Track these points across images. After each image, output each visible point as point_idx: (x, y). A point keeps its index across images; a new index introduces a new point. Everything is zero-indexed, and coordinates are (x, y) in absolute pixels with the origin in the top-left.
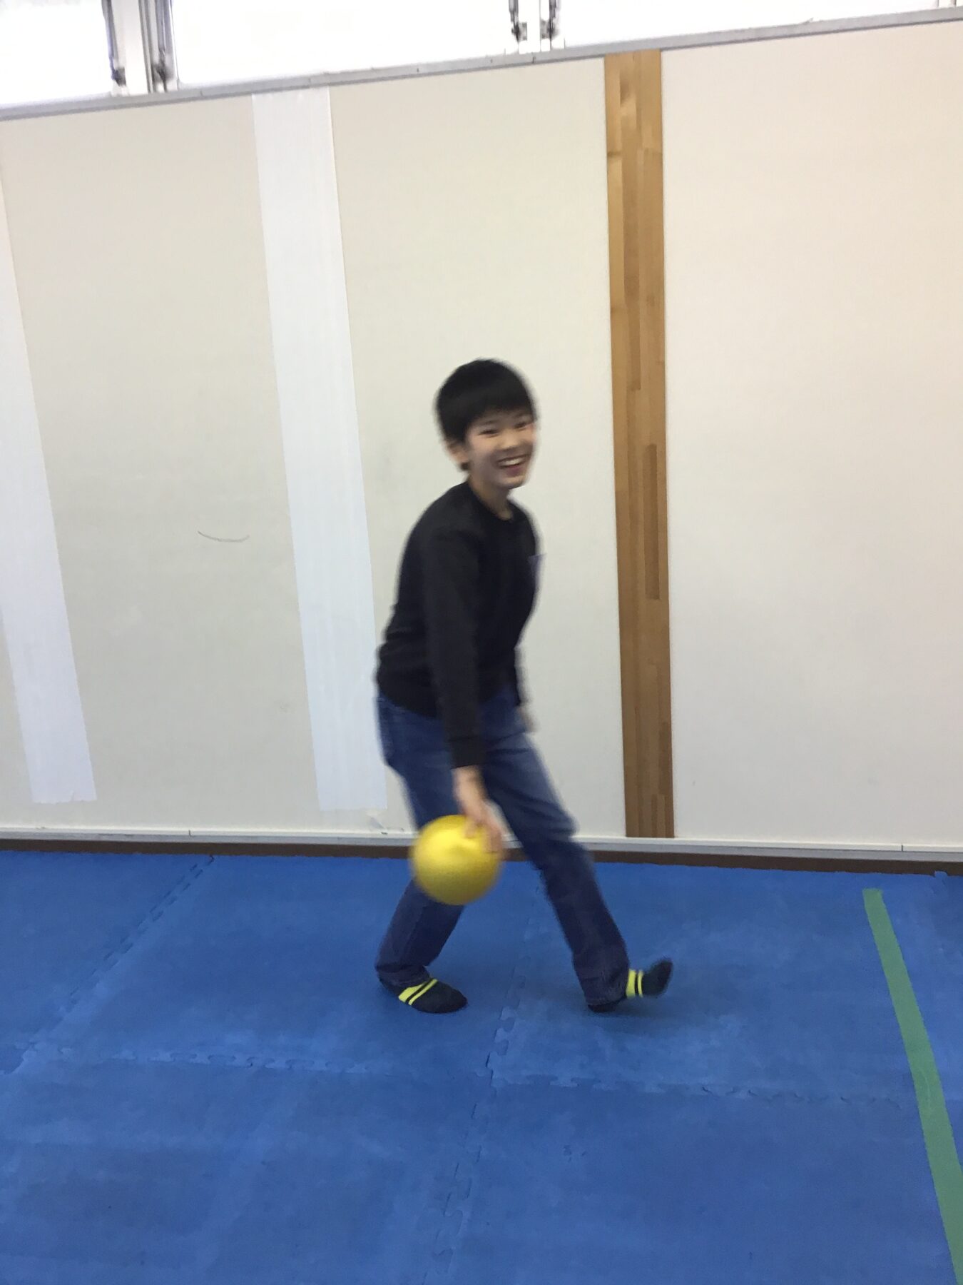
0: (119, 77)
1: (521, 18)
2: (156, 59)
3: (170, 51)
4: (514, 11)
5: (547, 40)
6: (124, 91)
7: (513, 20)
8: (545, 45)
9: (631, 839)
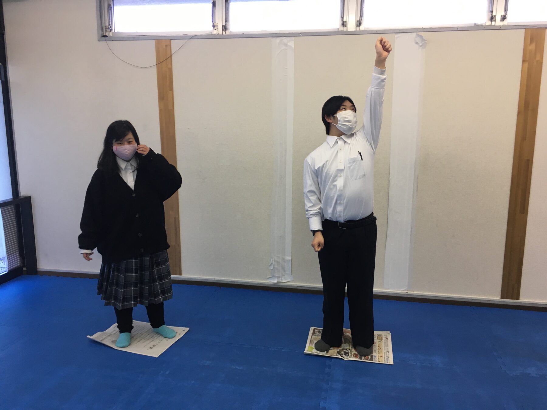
0: (344, 24)
1: (494, 14)
2: (358, 19)
3: (363, 18)
4: (492, 12)
6: (345, 29)
7: (491, 15)
8: (501, 23)
9: (502, 299)
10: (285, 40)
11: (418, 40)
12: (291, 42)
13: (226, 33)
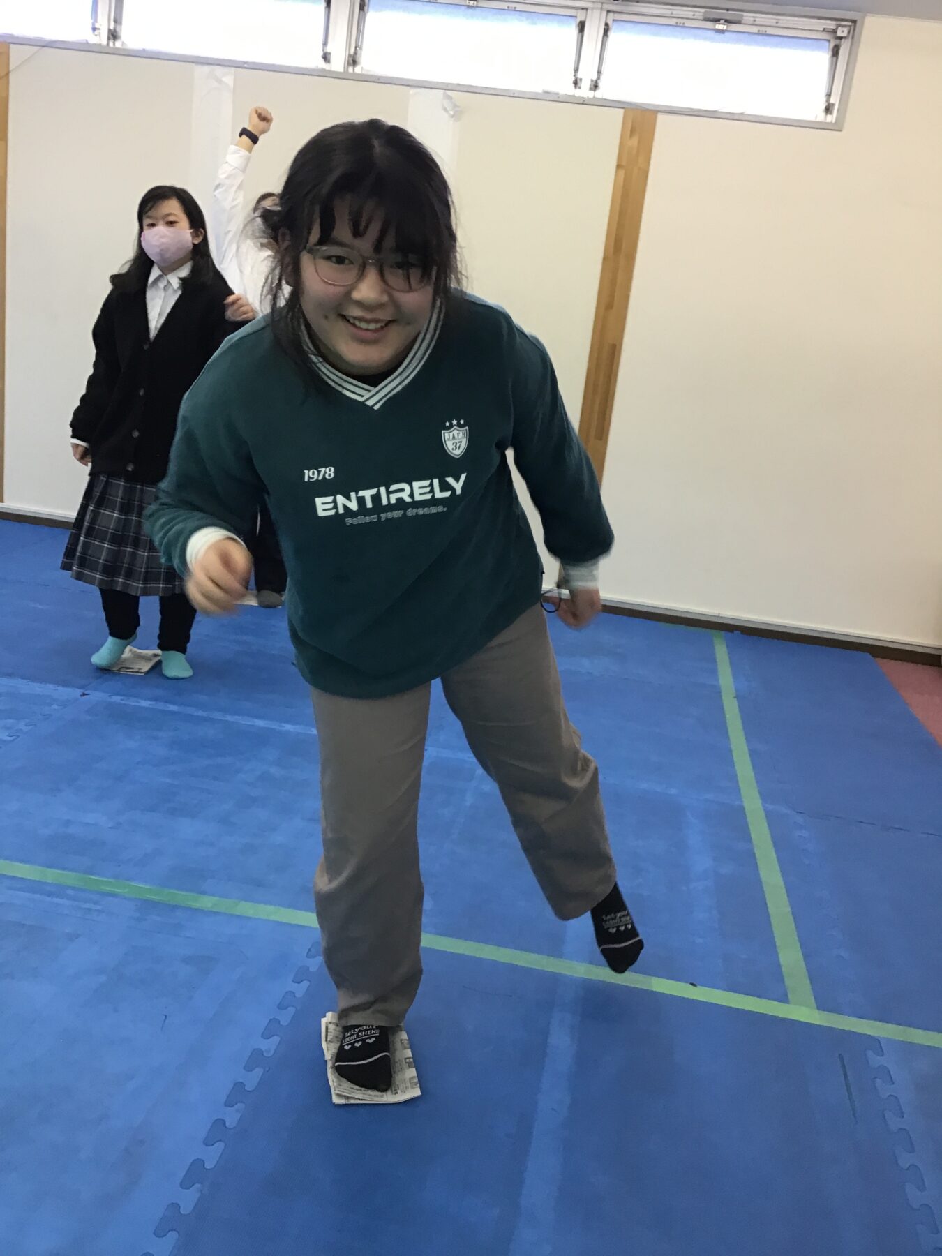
0: (326, 57)
1: (579, 75)
2: (352, 51)
3: (361, 49)
4: (576, 70)
5: (592, 92)
6: (327, 67)
7: (575, 76)
8: (591, 94)
10: (219, 71)
11: (447, 104)
12: (228, 77)
13: (114, 44)
